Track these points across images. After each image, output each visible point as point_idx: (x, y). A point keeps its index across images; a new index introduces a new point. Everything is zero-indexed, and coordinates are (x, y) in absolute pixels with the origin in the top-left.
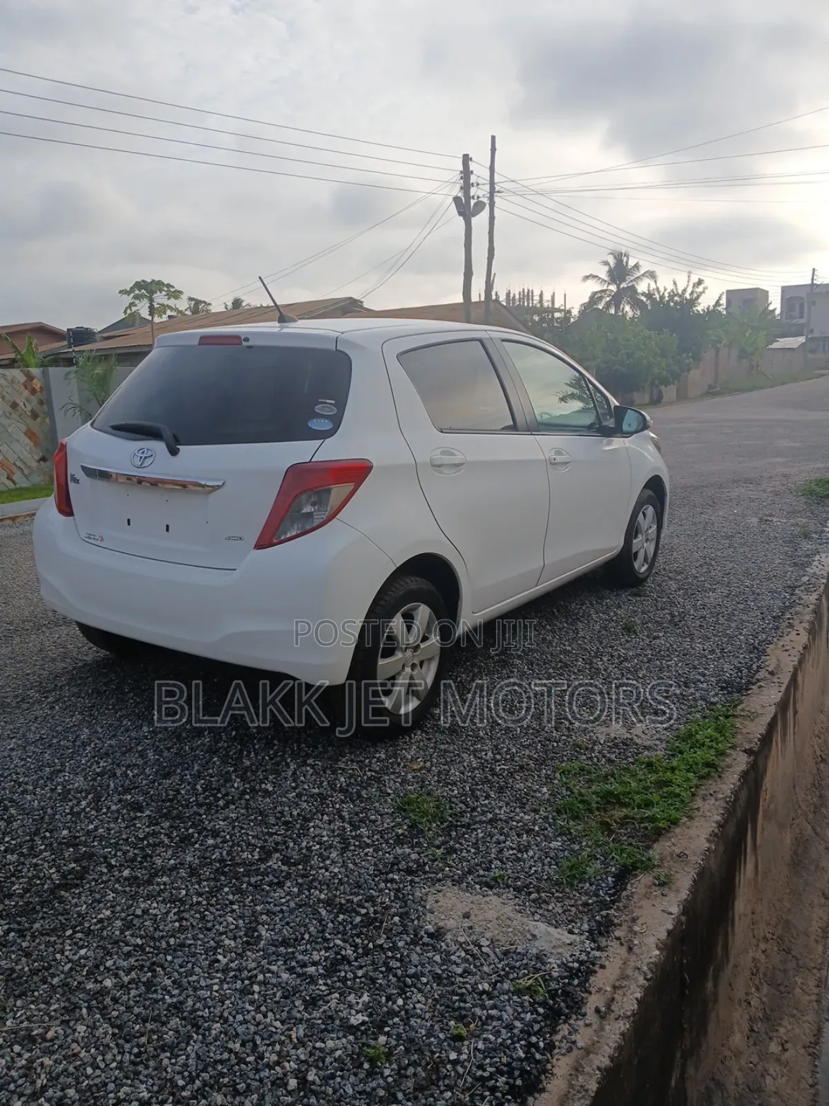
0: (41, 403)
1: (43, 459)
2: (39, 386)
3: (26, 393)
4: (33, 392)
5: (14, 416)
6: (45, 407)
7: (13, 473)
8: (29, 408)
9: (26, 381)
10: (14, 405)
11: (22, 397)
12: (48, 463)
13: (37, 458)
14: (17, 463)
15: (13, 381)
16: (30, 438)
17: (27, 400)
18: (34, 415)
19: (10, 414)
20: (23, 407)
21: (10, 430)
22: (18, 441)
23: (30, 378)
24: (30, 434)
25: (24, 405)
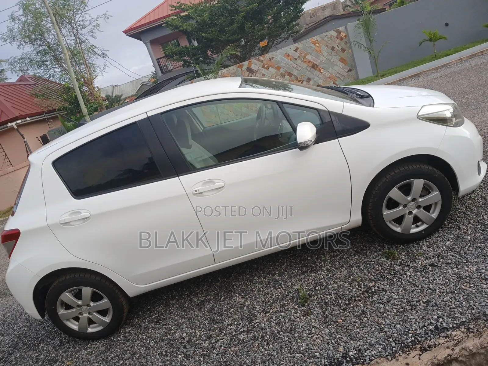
0: (346, 43)
1: (350, 70)
2: (344, 35)
3: (338, 41)
4: (342, 39)
5: (333, 53)
6: (348, 45)
7: (336, 81)
8: (340, 47)
9: (337, 35)
10: (333, 49)
11: (336, 43)
12: (353, 72)
13: (347, 71)
14: (337, 75)
15: (331, 37)
16: (342, 62)
17: (339, 44)
18: (343, 50)
19: (331, 53)
20: (337, 48)
21: (332, 61)
22: (337, 65)
23: (339, 32)
24: (342, 60)
25: (338, 47)
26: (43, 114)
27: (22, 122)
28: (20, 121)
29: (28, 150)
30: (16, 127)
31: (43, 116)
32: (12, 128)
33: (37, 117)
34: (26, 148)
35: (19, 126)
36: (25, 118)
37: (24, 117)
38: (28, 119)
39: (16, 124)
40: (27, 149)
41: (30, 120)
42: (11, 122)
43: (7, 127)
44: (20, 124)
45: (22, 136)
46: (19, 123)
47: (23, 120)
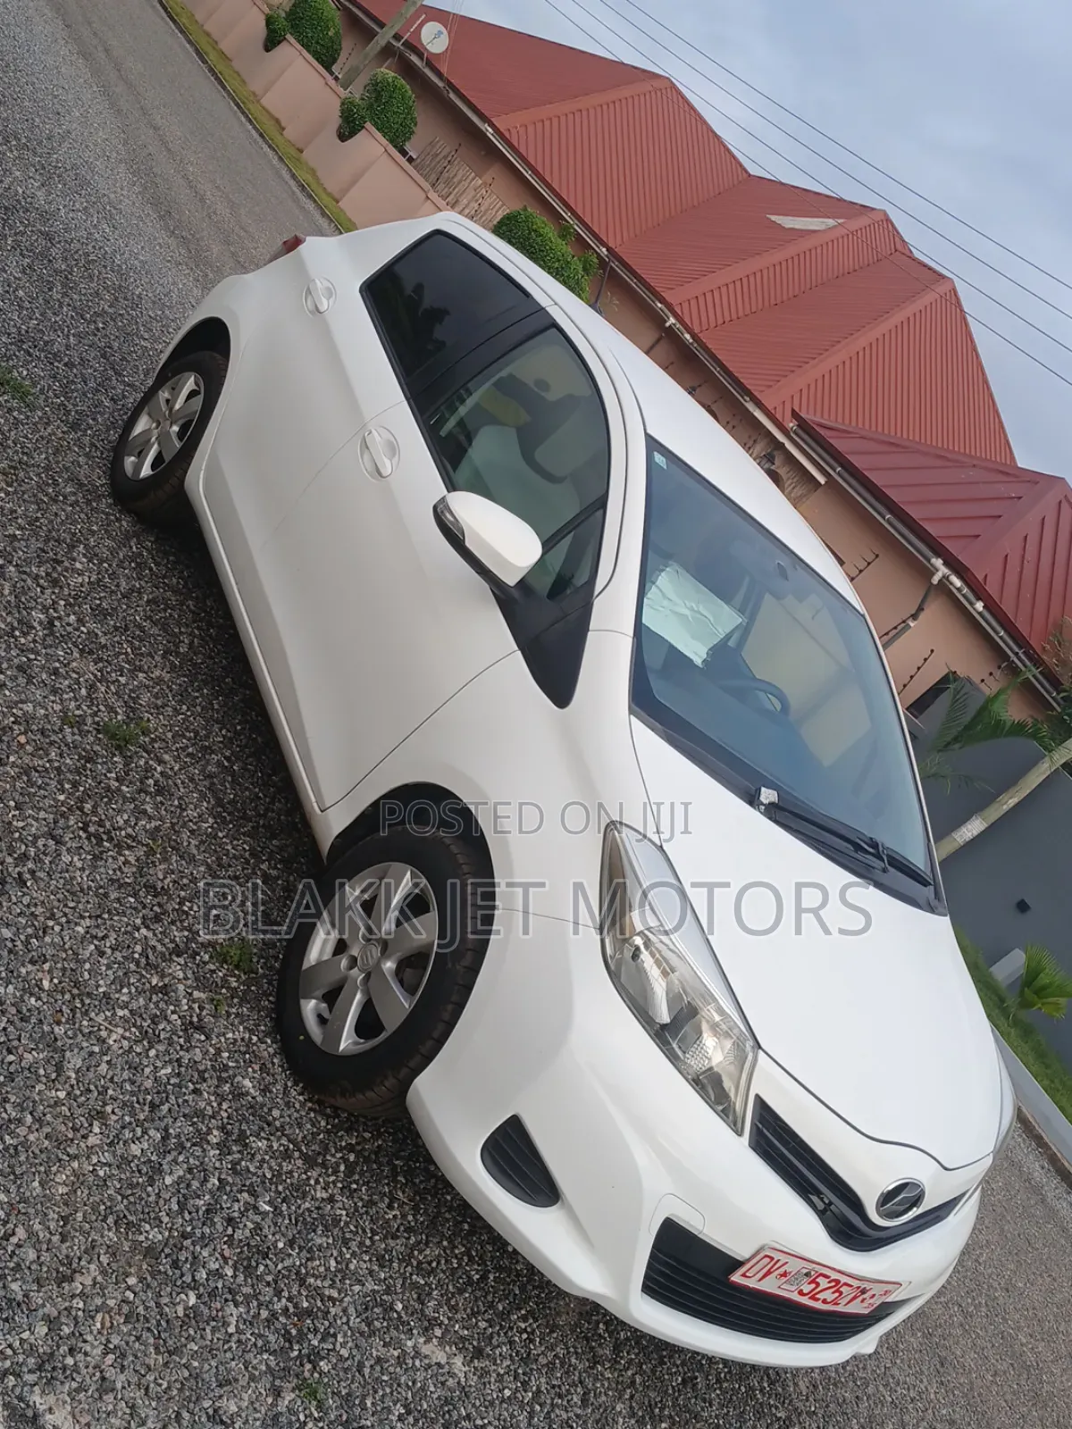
26: (1021, 648)
27: (958, 589)
28: (958, 583)
29: (891, 634)
30: (935, 580)
31: (1017, 650)
32: (928, 573)
33: (1002, 633)
34: (895, 628)
35: (944, 586)
36: (979, 599)
37: (979, 591)
38: (979, 606)
39: (944, 577)
40: (895, 632)
41: (980, 613)
42: (946, 564)
43: (929, 561)
44: (951, 587)
45: (920, 609)
46: (951, 584)
47: (965, 590)
